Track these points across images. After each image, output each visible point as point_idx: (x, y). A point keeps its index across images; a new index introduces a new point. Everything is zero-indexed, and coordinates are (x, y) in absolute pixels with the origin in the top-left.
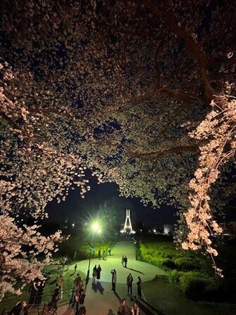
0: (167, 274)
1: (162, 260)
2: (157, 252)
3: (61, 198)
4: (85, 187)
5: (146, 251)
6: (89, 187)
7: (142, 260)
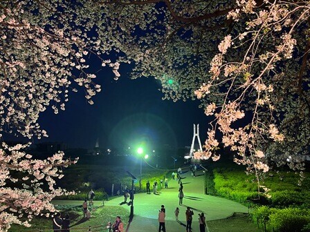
0: (251, 211)
1: (247, 194)
2: (240, 184)
3: (58, 105)
4: (92, 86)
5: (224, 182)
6: (98, 86)
7: (215, 194)
